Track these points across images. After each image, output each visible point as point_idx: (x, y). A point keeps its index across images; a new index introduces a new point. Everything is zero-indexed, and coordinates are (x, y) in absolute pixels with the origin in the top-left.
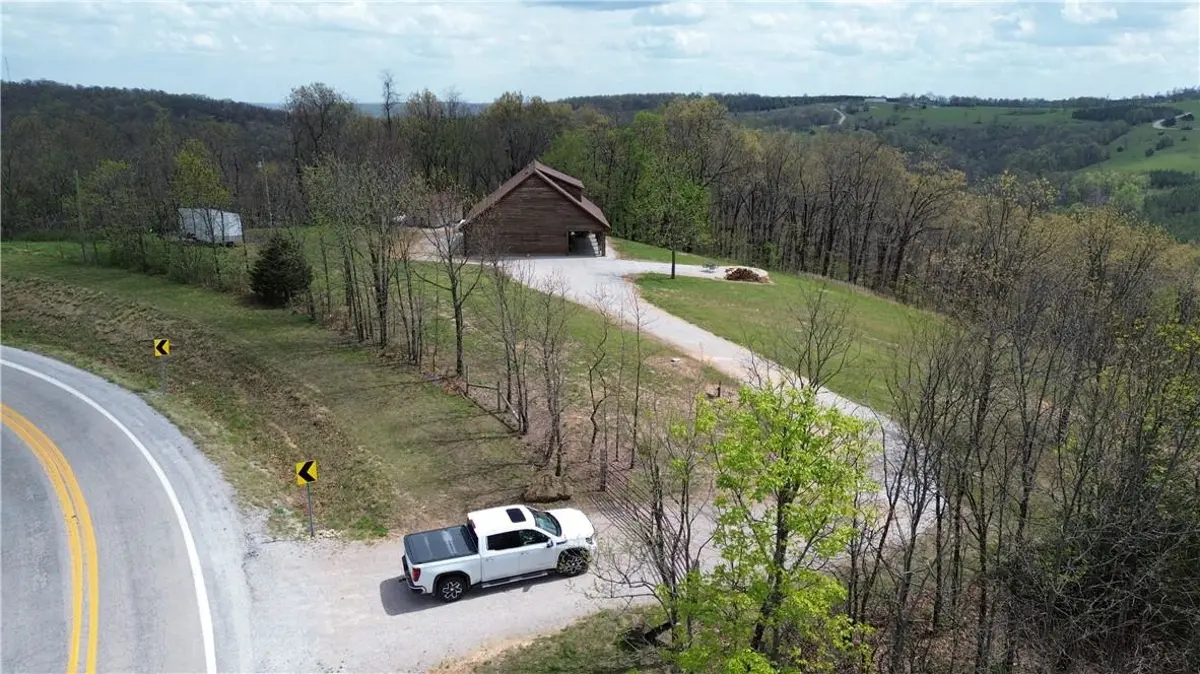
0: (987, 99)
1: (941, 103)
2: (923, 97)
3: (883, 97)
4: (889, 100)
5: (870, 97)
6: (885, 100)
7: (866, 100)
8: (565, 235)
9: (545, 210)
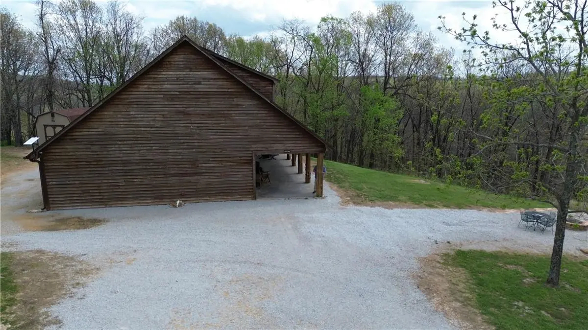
8: (249, 162)
9: (210, 115)
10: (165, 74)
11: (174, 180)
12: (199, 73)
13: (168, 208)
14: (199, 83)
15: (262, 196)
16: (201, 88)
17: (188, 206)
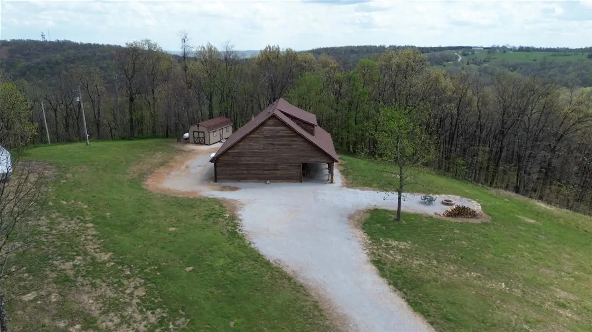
0: (539, 47)
1: (514, 50)
2: (504, 47)
3: (481, 47)
4: (485, 48)
5: (474, 47)
6: (483, 49)
7: (472, 48)
8: (300, 166)
9: (283, 145)
10: (265, 128)
11: (266, 172)
12: (279, 128)
13: (263, 184)
14: (279, 132)
15: (305, 181)
16: (279, 134)
17: (272, 183)
